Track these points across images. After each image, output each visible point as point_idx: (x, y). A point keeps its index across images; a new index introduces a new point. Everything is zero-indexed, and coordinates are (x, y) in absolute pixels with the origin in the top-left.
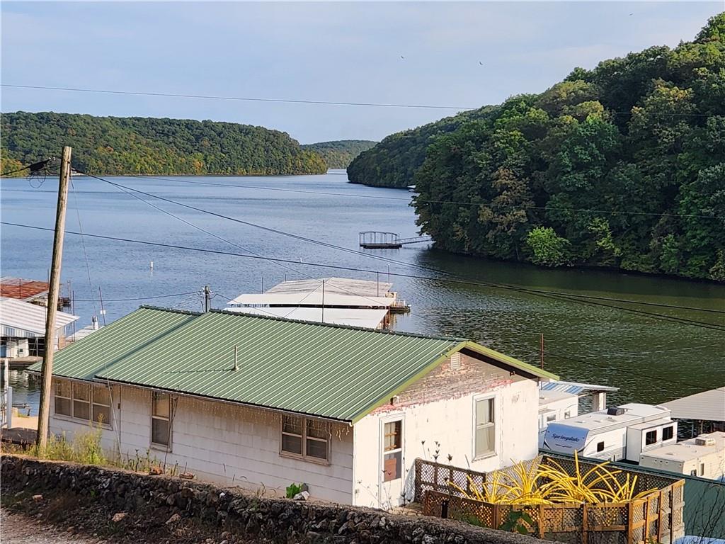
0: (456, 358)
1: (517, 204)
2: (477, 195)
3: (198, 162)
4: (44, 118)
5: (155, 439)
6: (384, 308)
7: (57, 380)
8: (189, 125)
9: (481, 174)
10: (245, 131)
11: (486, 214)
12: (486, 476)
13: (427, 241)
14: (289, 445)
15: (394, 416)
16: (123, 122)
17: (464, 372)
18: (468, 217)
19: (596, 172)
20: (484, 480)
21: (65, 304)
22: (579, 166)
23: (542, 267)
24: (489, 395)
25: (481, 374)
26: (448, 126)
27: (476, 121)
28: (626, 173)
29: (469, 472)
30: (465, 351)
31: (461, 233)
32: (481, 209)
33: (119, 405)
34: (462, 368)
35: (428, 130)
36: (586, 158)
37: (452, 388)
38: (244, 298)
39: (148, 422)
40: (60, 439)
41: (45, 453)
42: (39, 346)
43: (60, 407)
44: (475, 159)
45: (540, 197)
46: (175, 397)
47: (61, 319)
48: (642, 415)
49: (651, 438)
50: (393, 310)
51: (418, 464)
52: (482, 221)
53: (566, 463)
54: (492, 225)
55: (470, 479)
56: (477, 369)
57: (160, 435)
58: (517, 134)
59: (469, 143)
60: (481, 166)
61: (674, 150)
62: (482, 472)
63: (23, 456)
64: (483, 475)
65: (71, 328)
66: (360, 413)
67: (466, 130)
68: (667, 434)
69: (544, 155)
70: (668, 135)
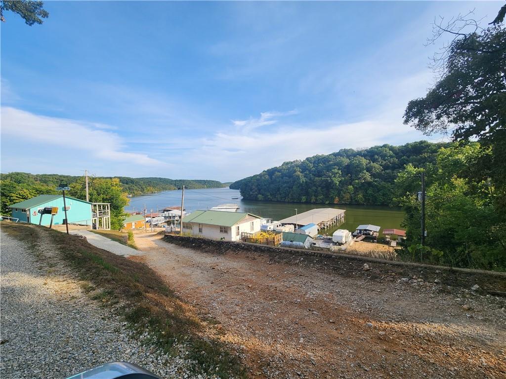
1: (256, 191)
2: (250, 190)
3: (206, 187)
4: (180, 180)
5: (200, 231)
6: (236, 208)
7: (183, 223)
8: (204, 181)
10: (213, 181)
12: (253, 234)
13: (242, 197)
14: (221, 231)
15: (238, 226)
18: (248, 194)
21: (184, 210)
24: (252, 221)
25: (251, 218)
33: (194, 226)
34: (248, 217)
37: (247, 221)
39: (198, 228)
40: (184, 232)
41: (181, 235)
42: (180, 217)
43: (184, 227)
44: (249, 185)
45: (259, 190)
46: (202, 224)
48: (276, 223)
49: (278, 226)
51: (242, 233)
52: (251, 194)
53: (265, 231)
55: (250, 235)
58: (255, 180)
61: (279, 182)
67: (247, 180)
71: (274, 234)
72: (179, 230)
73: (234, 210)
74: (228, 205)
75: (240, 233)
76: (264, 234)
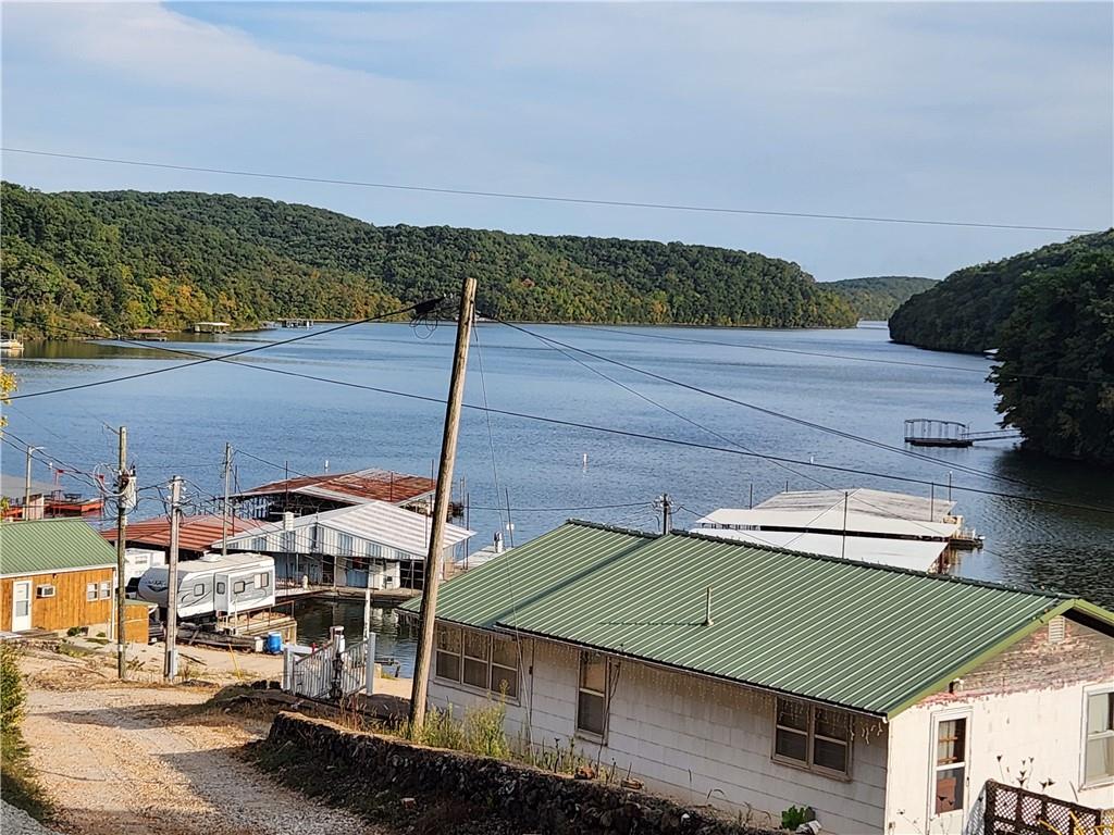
0: (1057, 625)
2: (1097, 367)
3: (659, 305)
4: (435, 235)
5: (582, 724)
6: (940, 540)
7: (440, 626)
8: (649, 249)
9: (1105, 334)
10: (733, 259)
12: (1102, 816)
13: (1013, 438)
14: (786, 747)
15: (954, 711)
16: (550, 243)
17: (1070, 647)
18: (1081, 402)
20: (1098, 822)
21: (456, 511)
24: (1109, 686)
25: (1097, 652)
26: (1053, 257)
27: (1098, 251)
29: (1073, 807)
30: (1072, 614)
31: (1068, 426)
32: (1103, 390)
33: (531, 668)
34: (1067, 641)
35: (1021, 262)
37: (1050, 672)
38: (721, 515)
39: (574, 698)
40: (444, 714)
41: (420, 735)
42: (416, 573)
43: (444, 667)
44: (1097, 311)
46: (617, 662)
47: (451, 533)
50: (955, 544)
51: (991, 788)
52: (1105, 409)
55: (1075, 818)
56: (1092, 645)
57: (591, 717)
59: (1087, 285)
60: (1105, 321)
62: (1095, 808)
63: (390, 738)
64: (1097, 813)
65: (465, 548)
66: (901, 702)
67: (1082, 264)
72: (401, 689)
73: (924, 558)
74: (865, 495)
75: (973, 791)
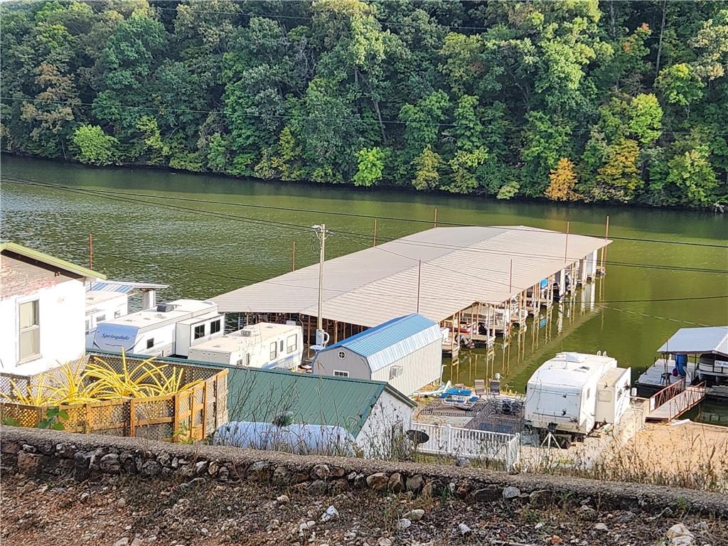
1: (63, 101)
2: (19, 91)
9: (23, 69)
11: (29, 111)
12: (31, 380)
17: (6, 274)
18: (10, 114)
19: (144, 70)
20: (29, 383)
22: (126, 64)
23: (91, 166)
24: (33, 297)
25: (24, 276)
27: (15, 13)
28: (172, 72)
29: (13, 376)
30: (6, 253)
32: (23, 106)
34: (4, 270)
36: (133, 55)
44: (16, 53)
45: (87, 94)
48: (191, 310)
49: (199, 332)
52: (26, 119)
53: (114, 362)
54: (36, 123)
55: (14, 384)
56: (20, 271)
58: (60, 28)
59: (9, 36)
60: (23, 60)
61: (219, 50)
62: (26, 375)
64: (27, 378)
67: (5, 22)
68: (215, 327)
69: (89, 51)
70: (213, 35)
71: (173, 381)
76: (110, 377)
